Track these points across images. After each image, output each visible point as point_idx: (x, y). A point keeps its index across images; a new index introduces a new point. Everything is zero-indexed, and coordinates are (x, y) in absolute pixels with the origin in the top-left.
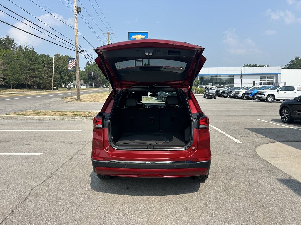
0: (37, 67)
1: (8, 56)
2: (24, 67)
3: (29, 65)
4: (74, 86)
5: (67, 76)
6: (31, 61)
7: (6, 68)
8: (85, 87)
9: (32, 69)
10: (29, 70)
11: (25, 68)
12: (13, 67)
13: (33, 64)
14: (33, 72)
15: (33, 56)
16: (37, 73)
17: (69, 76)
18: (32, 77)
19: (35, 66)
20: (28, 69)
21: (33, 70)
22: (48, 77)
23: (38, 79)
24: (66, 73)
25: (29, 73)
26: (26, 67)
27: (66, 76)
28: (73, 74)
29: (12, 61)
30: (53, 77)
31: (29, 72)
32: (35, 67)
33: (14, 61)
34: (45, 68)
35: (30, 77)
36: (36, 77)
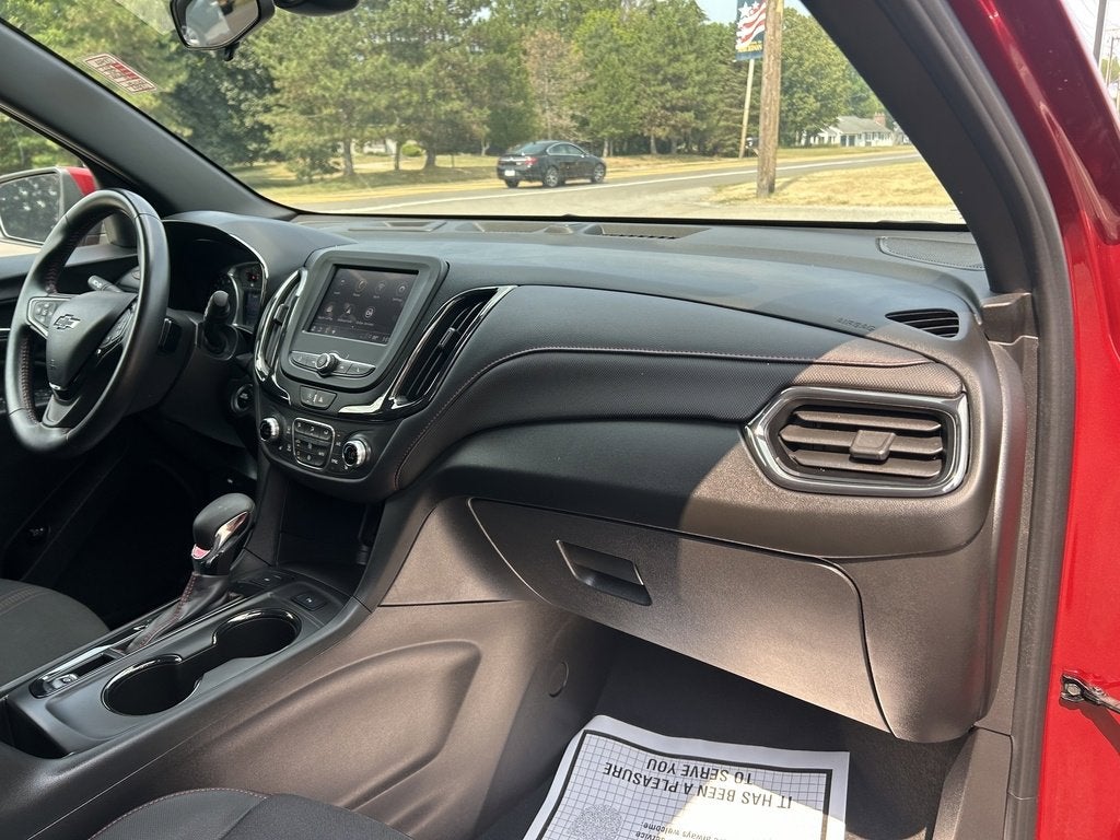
0: (692, 66)
1: (601, 32)
2: (648, 72)
3: (663, 60)
4: (843, 139)
5: (815, 97)
6: (671, 47)
7: (592, 81)
8: (888, 142)
9: (674, 75)
10: (663, 82)
11: (649, 76)
12: (612, 72)
13: (677, 58)
14: (678, 88)
15: (683, 22)
16: (690, 90)
17: (823, 99)
18: (673, 109)
19: (684, 66)
20: (660, 77)
21: (678, 81)
22: (731, 106)
23: (692, 114)
24: (812, 85)
25: (662, 94)
26: (656, 68)
27: (812, 100)
28: (839, 90)
29: (610, 51)
30: (747, 105)
31: (662, 88)
32: (686, 69)
33: (617, 51)
34: (723, 69)
35: (664, 107)
36: (685, 109)
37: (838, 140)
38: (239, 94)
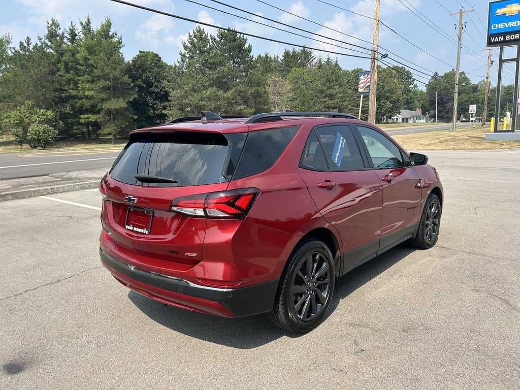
0: (337, 90)
1: (299, 77)
2: (318, 93)
3: (325, 88)
4: (403, 119)
5: (390, 102)
6: (328, 83)
7: (295, 97)
8: (423, 121)
9: (329, 94)
10: (325, 97)
11: (319, 95)
12: (303, 93)
13: (330, 87)
14: (331, 99)
15: (333, 73)
16: (336, 100)
17: (393, 103)
18: (329, 108)
19: (334, 91)
20: (324, 95)
21: (331, 96)
22: (354, 106)
23: (337, 110)
24: (388, 97)
25: (324, 102)
26: (322, 92)
27: (388, 103)
28: (400, 99)
29: (303, 84)
30: (361, 107)
31: (325, 100)
32: (335, 92)
33: (306, 84)
34: (350, 91)
35: (325, 107)
36: (334, 108)
37: (401, 120)
38: (153, 101)
